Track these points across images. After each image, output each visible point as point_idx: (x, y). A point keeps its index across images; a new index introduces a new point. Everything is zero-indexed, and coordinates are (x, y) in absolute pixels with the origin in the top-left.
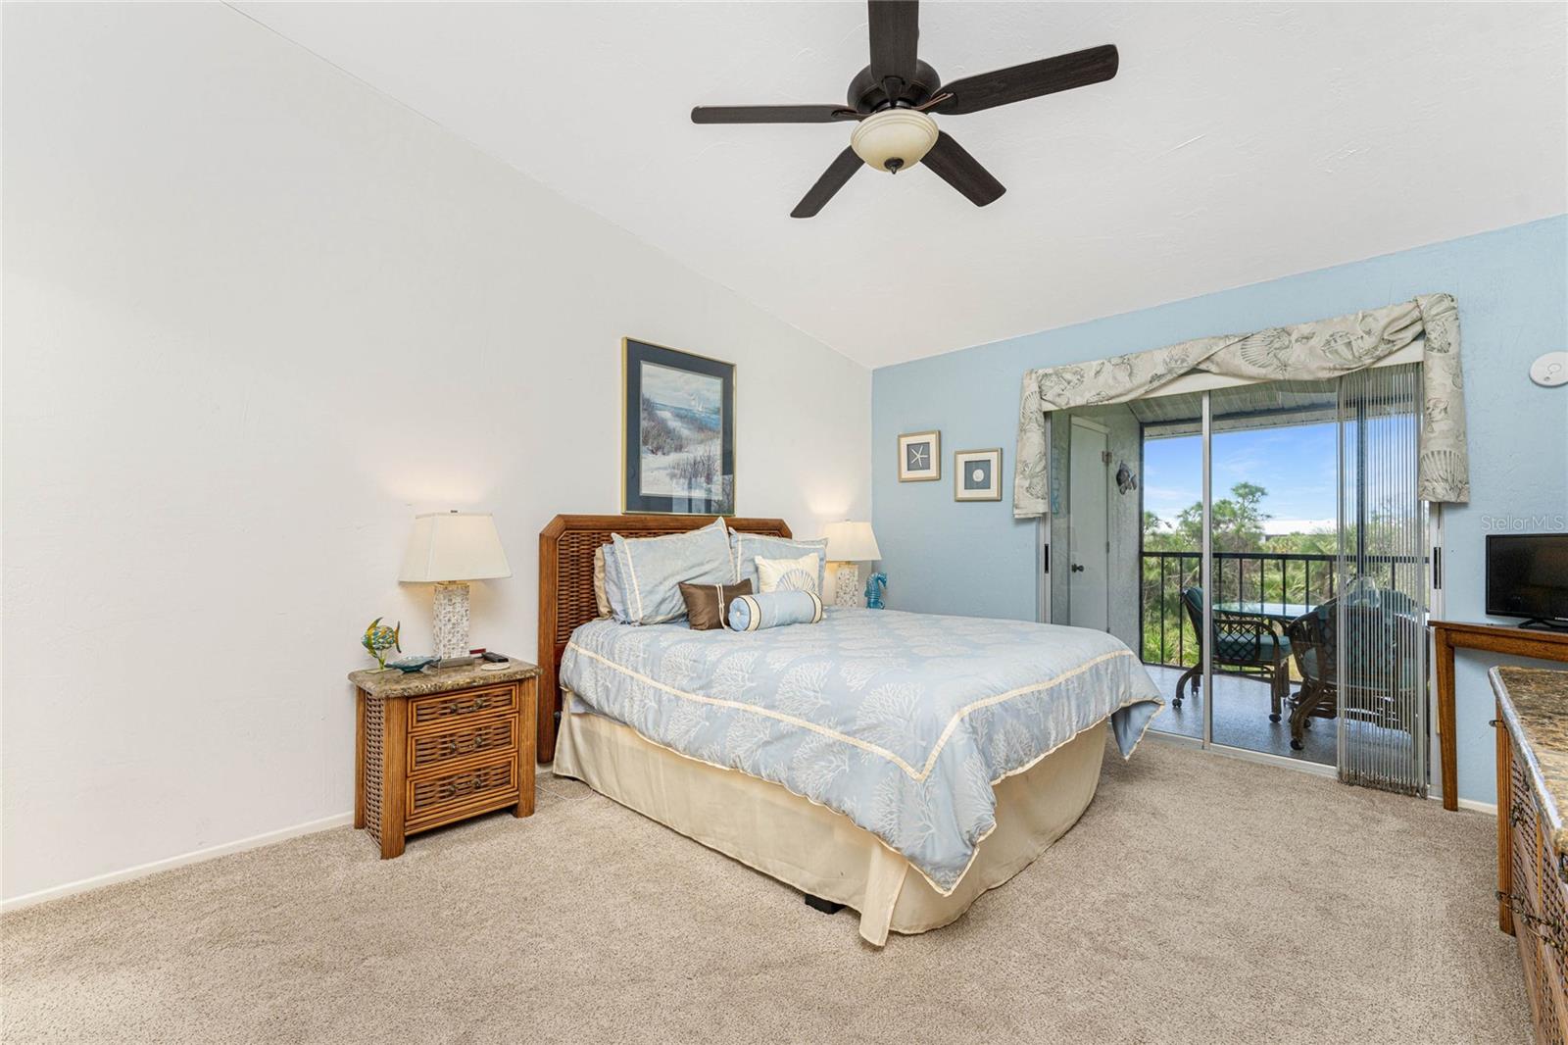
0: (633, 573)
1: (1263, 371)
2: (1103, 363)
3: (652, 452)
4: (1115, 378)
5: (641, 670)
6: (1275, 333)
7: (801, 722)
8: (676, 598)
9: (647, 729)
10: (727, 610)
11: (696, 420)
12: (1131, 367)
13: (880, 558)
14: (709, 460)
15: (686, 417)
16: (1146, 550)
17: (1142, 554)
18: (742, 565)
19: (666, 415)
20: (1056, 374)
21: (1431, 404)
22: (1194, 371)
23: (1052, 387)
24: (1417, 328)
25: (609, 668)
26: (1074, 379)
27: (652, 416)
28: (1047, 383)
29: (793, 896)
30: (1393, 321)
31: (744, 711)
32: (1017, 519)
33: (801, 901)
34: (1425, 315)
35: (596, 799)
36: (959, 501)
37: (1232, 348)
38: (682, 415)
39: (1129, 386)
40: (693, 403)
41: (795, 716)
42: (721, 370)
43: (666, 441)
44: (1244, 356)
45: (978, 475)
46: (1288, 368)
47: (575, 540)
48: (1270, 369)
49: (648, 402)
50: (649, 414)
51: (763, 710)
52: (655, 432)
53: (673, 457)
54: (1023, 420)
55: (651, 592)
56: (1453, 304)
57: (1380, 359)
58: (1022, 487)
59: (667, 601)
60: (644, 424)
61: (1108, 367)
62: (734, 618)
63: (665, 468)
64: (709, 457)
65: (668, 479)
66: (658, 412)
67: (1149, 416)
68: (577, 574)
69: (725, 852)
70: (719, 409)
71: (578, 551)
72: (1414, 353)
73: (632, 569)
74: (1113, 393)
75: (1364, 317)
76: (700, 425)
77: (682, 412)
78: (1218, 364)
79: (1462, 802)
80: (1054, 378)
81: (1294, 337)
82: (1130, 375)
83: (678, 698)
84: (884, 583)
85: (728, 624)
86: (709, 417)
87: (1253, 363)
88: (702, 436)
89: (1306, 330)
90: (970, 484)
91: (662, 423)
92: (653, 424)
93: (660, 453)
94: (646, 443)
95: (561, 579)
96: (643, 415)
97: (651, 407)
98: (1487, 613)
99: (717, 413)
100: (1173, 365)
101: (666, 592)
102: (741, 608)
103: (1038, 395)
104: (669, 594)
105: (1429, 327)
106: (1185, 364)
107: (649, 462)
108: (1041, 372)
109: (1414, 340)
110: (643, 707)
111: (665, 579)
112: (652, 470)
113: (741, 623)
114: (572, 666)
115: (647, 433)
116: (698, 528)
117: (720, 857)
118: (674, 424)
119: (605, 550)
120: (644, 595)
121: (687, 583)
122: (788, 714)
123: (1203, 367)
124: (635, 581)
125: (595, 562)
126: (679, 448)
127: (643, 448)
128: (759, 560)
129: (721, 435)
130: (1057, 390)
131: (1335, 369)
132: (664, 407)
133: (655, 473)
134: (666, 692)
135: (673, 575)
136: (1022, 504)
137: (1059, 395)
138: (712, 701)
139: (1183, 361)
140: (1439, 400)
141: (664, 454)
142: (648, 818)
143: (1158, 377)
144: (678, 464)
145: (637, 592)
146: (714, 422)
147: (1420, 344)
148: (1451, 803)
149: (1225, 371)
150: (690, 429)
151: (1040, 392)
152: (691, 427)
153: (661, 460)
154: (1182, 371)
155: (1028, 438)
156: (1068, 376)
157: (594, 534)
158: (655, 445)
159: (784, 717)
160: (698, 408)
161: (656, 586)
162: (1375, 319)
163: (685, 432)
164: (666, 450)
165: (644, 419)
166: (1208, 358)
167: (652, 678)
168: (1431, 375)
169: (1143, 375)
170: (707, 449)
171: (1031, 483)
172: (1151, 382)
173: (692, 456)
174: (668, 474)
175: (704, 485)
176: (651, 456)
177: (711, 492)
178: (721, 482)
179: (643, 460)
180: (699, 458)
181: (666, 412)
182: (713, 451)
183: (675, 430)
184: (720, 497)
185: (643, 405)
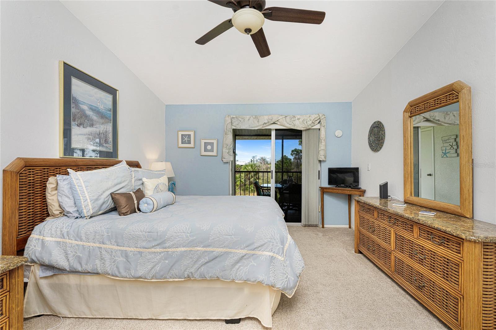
0: (85, 190)
1: (290, 126)
2: (250, 117)
3: (78, 125)
4: (254, 122)
5: (107, 242)
6: (292, 117)
7: (224, 250)
8: (109, 201)
9: (119, 272)
10: (138, 204)
11: (100, 113)
12: (258, 119)
13: (174, 176)
14: (106, 133)
15: (95, 110)
16: (236, 171)
17: (235, 172)
18: (134, 182)
19: (85, 107)
20: (237, 118)
21: (322, 138)
22: (274, 123)
23: (235, 122)
24: (319, 121)
25: (77, 245)
26: (242, 120)
27: (77, 107)
28: (233, 120)
29: (220, 323)
30: (315, 118)
31: (190, 251)
32: (224, 162)
33: (224, 323)
34: (321, 118)
35: (68, 321)
36: (201, 156)
37: (283, 119)
38: (94, 109)
39: (258, 125)
40: (98, 104)
41: (222, 247)
42: (112, 92)
43: (85, 120)
44: (286, 121)
45: (209, 147)
46: (295, 126)
47: (31, 173)
48: (291, 125)
49: (75, 99)
50: (76, 105)
51: (202, 248)
52: (79, 115)
53: (89, 130)
54: (226, 131)
55: (97, 200)
56: (325, 117)
57: (312, 126)
58: (226, 152)
59: (105, 203)
60: (73, 110)
61: (252, 118)
62: (143, 207)
63: (85, 135)
64: (106, 131)
65: (86, 141)
66: (80, 105)
67: (238, 133)
68: (33, 193)
69: (177, 318)
70: (111, 109)
71: (33, 180)
72: (318, 126)
73: (84, 188)
74: (253, 126)
75: (310, 116)
76: (102, 115)
77: (93, 108)
78: (280, 122)
79: (325, 226)
80: (236, 119)
81: (296, 118)
82: (258, 122)
83: (140, 253)
84: (175, 185)
85: (139, 210)
86: (106, 112)
87: (288, 123)
88: (103, 121)
89: (299, 117)
90: (206, 150)
91: (83, 111)
92: (78, 111)
93: (82, 126)
94: (74, 120)
95: (21, 197)
96: (72, 105)
97: (76, 102)
98: (329, 184)
99: (110, 111)
100: (269, 121)
101: (105, 199)
102: (148, 202)
103: (231, 124)
104: (106, 200)
105: (322, 121)
106: (272, 121)
107: (76, 131)
108: (231, 116)
109: (318, 123)
110: (114, 262)
111: (104, 192)
112: (78, 135)
113: (148, 209)
114: (40, 249)
115: (75, 116)
116: (113, 165)
117: (173, 321)
118: (89, 113)
119: (58, 179)
120: (93, 201)
121: (115, 193)
122: (218, 248)
123: (276, 123)
124: (86, 195)
125: (47, 185)
126: (92, 125)
127: (73, 123)
128: (144, 180)
129: (112, 121)
130: (237, 123)
131: (304, 128)
132: (84, 103)
134: (131, 251)
135: (107, 190)
136: (226, 157)
137: (238, 124)
138: (166, 250)
139: (272, 120)
140: (323, 138)
141: (84, 127)
142: (114, 318)
143: (265, 123)
144: (91, 133)
145: (89, 200)
146: (108, 115)
147: (319, 124)
148: (323, 227)
149: (281, 124)
150: (97, 117)
151: (231, 122)
152: (98, 115)
153: (82, 130)
154: (272, 123)
155: (228, 137)
156: (240, 119)
157: (45, 169)
158: (79, 122)
159: (215, 249)
160: (101, 107)
161: (100, 196)
162: (312, 117)
163: (95, 117)
165: (73, 108)
166: (277, 121)
167: (118, 246)
168: (322, 132)
169: (261, 123)
170: (105, 127)
171: (229, 151)
172: (263, 124)
173: (98, 130)
174: (86, 138)
175: (104, 144)
176: (77, 127)
177: (107, 148)
178: (112, 144)
179: (73, 129)
180: (101, 132)
181: (85, 106)
182: (107, 129)
183: (89, 116)
184: (111, 151)
185: (73, 100)
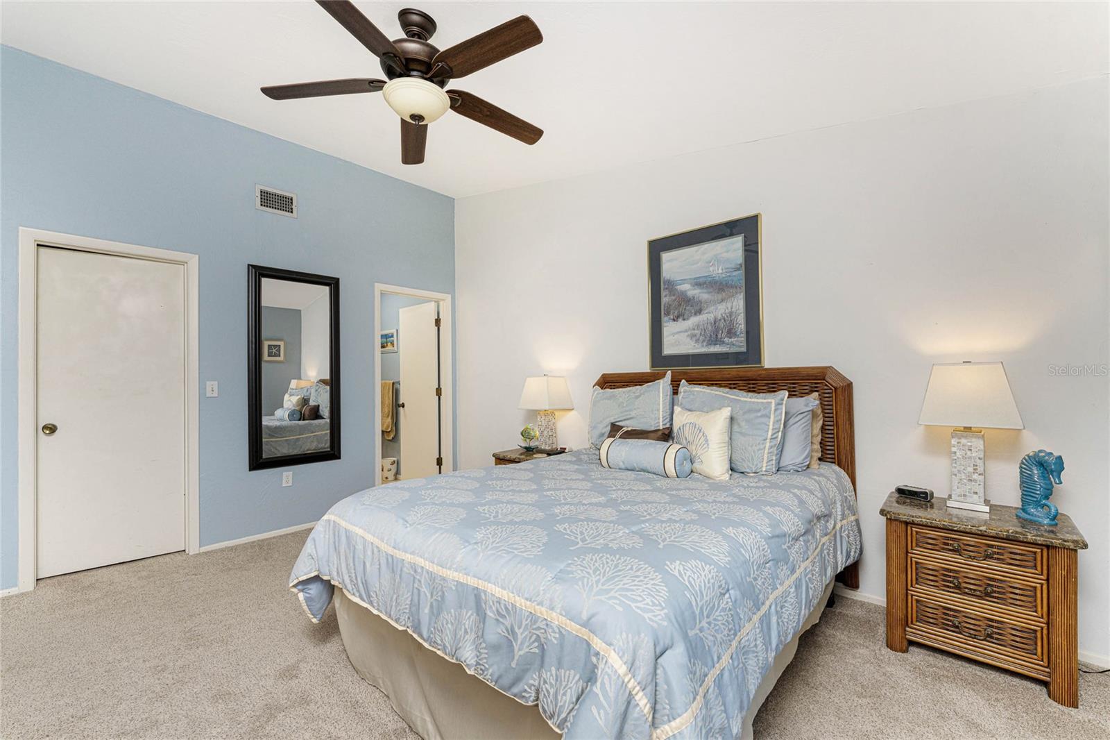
3: (674, 320)
11: (716, 283)
14: (731, 316)
15: (705, 283)
19: (685, 287)
27: (672, 292)
38: (698, 283)
42: (742, 227)
43: (686, 307)
49: (668, 281)
50: (670, 292)
52: (675, 304)
53: (694, 321)
60: (665, 300)
63: (686, 331)
64: (731, 314)
65: (688, 340)
66: (678, 287)
70: (740, 266)
76: (720, 286)
77: (701, 280)
86: (730, 276)
88: (720, 296)
91: (683, 293)
92: (674, 298)
93: (680, 320)
94: (667, 314)
96: (664, 293)
97: (671, 285)
99: (738, 271)
101: (603, 428)
107: (670, 329)
111: (604, 419)
112: (673, 335)
115: (669, 307)
118: (693, 292)
121: (617, 424)
126: (699, 312)
127: (665, 319)
129: (745, 289)
132: (684, 281)
133: (676, 336)
141: (684, 320)
144: (698, 326)
146: (735, 279)
150: (709, 293)
152: (711, 290)
153: (682, 325)
158: (676, 314)
160: (718, 272)
163: (705, 296)
164: (686, 317)
165: (665, 296)
170: (729, 305)
173: (711, 317)
174: (688, 336)
175: (726, 339)
176: (672, 323)
177: (733, 345)
178: (744, 335)
179: (665, 328)
180: (719, 317)
181: (686, 285)
182: (734, 308)
183: (694, 297)
184: (744, 349)
185: (665, 285)
